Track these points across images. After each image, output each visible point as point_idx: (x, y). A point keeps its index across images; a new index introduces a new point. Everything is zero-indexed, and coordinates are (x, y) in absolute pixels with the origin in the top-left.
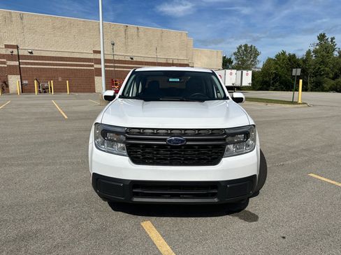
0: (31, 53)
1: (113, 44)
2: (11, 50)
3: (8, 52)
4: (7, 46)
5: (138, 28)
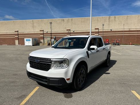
0: (74, 31)
1: (103, 25)
2: (68, 31)
3: (67, 32)
4: (67, 30)
5: (115, 17)
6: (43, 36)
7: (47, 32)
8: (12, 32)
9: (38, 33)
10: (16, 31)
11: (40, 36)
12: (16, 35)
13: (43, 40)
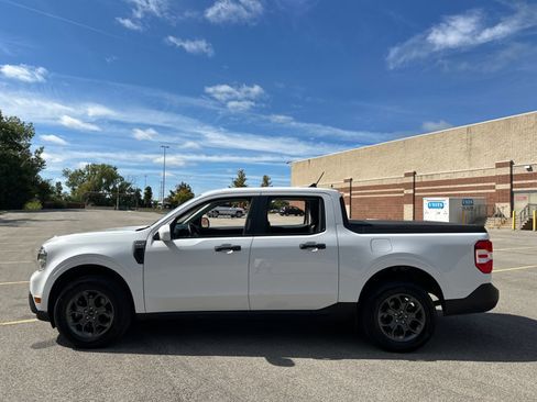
6: (508, 186)
7: (530, 169)
8: (396, 177)
9: (486, 174)
10: (407, 175)
11: (494, 187)
12: (406, 186)
13: (508, 204)
